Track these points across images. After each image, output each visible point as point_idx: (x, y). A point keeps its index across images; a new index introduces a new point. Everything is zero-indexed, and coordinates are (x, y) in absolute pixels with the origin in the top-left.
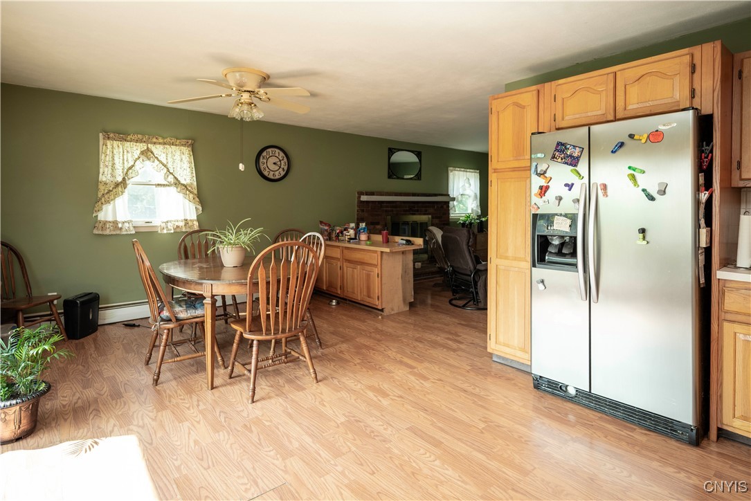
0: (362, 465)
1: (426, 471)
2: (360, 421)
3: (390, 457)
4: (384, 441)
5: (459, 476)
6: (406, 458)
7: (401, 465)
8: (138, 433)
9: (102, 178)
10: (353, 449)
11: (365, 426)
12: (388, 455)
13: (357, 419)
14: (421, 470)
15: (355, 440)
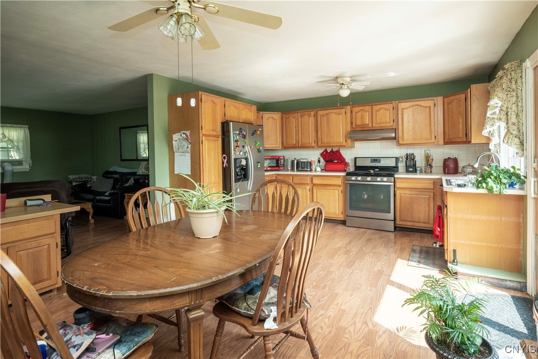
8: (371, 320)
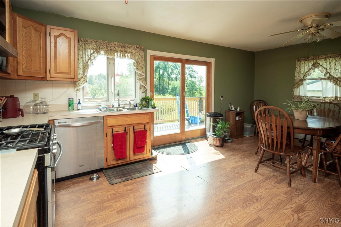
9: (296, 78)
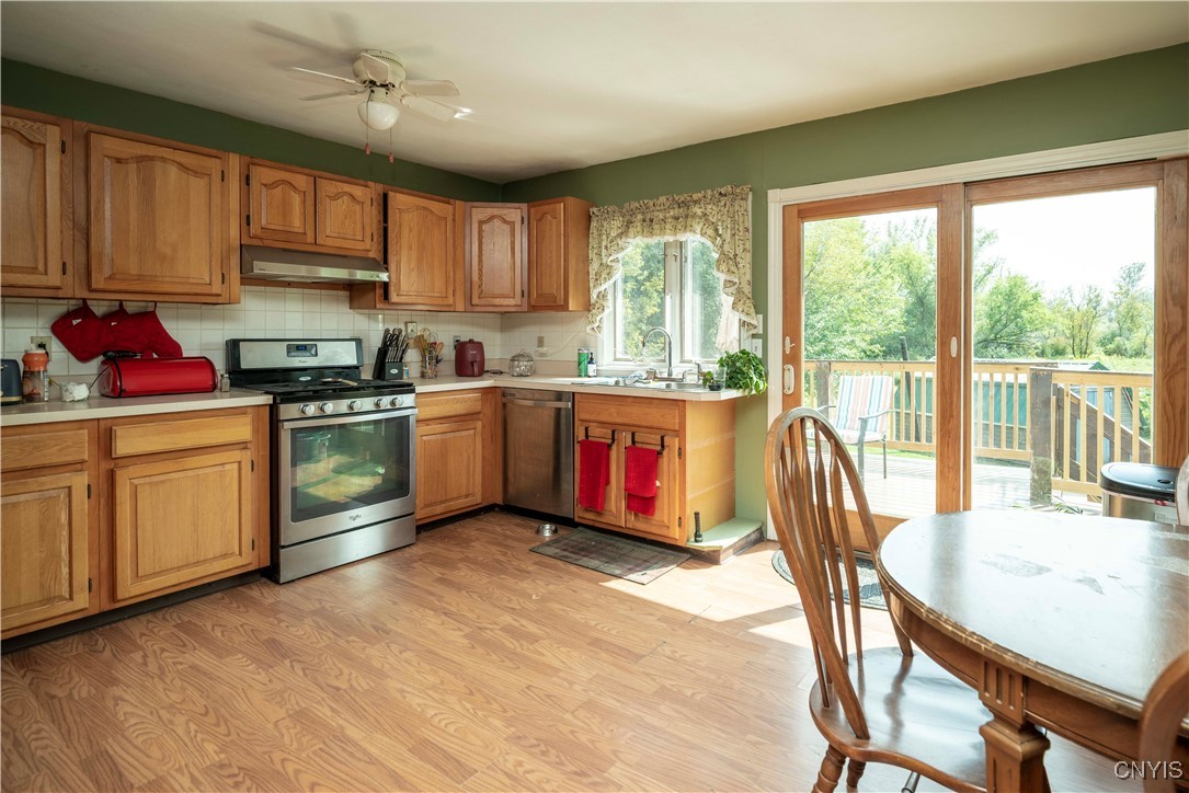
0: (548, 696)
1: (452, 699)
2: (576, 773)
3: (505, 711)
4: (519, 738)
5: (405, 697)
6: (480, 713)
7: (489, 703)
10: (568, 716)
11: (562, 764)
12: (508, 715)
13: (584, 780)
14: (459, 700)
15: (572, 732)
